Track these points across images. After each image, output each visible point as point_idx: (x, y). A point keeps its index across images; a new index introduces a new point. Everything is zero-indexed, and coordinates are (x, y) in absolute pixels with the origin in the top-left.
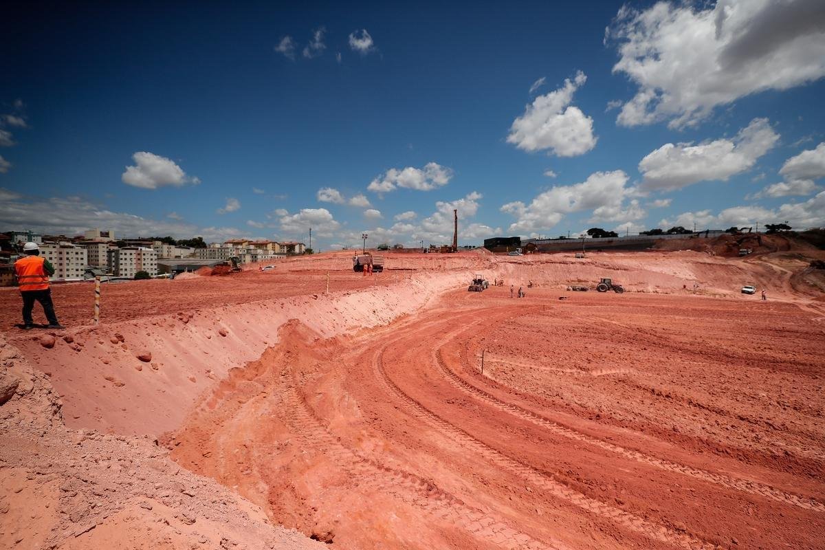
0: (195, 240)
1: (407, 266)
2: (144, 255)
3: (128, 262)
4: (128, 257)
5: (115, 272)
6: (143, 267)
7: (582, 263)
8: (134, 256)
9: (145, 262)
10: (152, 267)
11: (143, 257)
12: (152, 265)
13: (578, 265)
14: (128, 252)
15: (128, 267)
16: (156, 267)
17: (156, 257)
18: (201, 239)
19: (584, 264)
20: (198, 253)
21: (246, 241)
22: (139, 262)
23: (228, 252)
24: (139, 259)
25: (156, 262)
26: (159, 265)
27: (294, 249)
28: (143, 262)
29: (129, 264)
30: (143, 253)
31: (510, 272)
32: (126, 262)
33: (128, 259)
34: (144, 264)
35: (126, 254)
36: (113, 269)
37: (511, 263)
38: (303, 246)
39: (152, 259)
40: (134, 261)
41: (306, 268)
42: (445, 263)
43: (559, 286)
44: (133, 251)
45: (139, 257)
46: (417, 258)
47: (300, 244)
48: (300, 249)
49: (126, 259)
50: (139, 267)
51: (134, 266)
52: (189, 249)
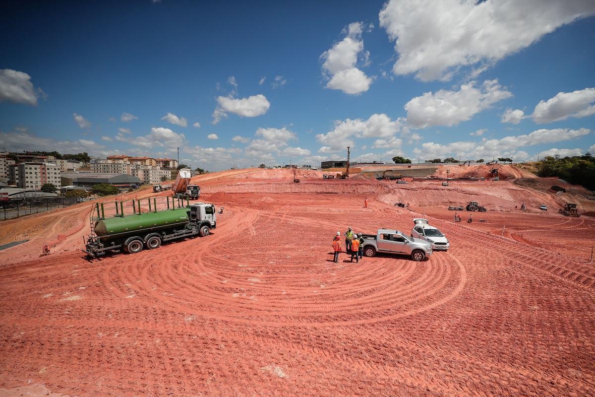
0: (80, 155)
1: (331, 190)
2: (48, 169)
3: (34, 175)
4: (33, 171)
5: (20, 184)
6: (48, 180)
7: (449, 189)
8: (38, 170)
9: (50, 176)
10: (56, 180)
11: (47, 171)
12: (56, 178)
13: (446, 191)
14: (33, 167)
15: (34, 180)
16: (60, 180)
17: (59, 171)
18: (86, 154)
19: (450, 190)
20: (92, 167)
21: (126, 157)
22: (44, 175)
23: (121, 167)
24: (44, 173)
25: (60, 176)
26: (62, 178)
27: (169, 165)
28: (48, 176)
29: (34, 177)
30: (47, 168)
31: (404, 195)
32: (31, 175)
33: (33, 173)
34: (49, 178)
35: (30, 169)
36: (17, 181)
37: (402, 189)
38: (175, 162)
39: (55, 173)
40: (39, 175)
41: (250, 191)
42: (357, 188)
43: (439, 206)
44: (38, 166)
45: (43, 171)
46: (337, 184)
47: (174, 161)
48: (174, 164)
49: (31, 173)
50: (44, 180)
51: (39, 179)
52: (79, 163)
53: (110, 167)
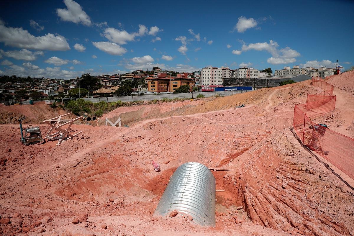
2: (251, 72)
9: (252, 77)
22: (248, 77)
33: (243, 75)
35: (242, 72)
39: (255, 75)
44: (246, 70)
45: (248, 73)
53: (289, 72)
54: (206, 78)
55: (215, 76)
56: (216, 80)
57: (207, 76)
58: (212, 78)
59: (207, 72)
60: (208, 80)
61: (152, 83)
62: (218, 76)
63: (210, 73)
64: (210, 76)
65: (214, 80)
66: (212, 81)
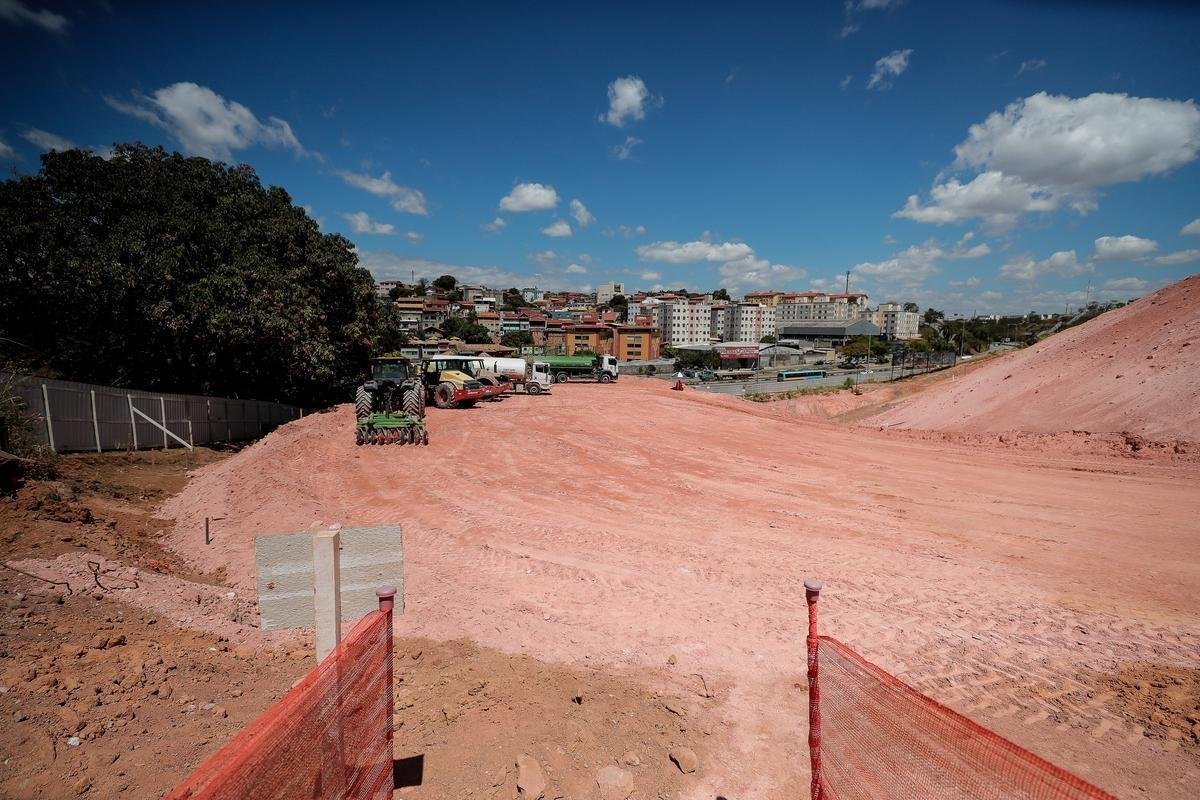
54: (679, 325)
55: (697, 322)
56: (698, 329)
57: (681, 322)
58: (692, 326)
59: (682, 311)
60: (684, 329)
61: (577, 338)
62: (702, 321)
63: (687, 313)
64: (687, 321)
65: (695, 329)
66: (691, 333)
